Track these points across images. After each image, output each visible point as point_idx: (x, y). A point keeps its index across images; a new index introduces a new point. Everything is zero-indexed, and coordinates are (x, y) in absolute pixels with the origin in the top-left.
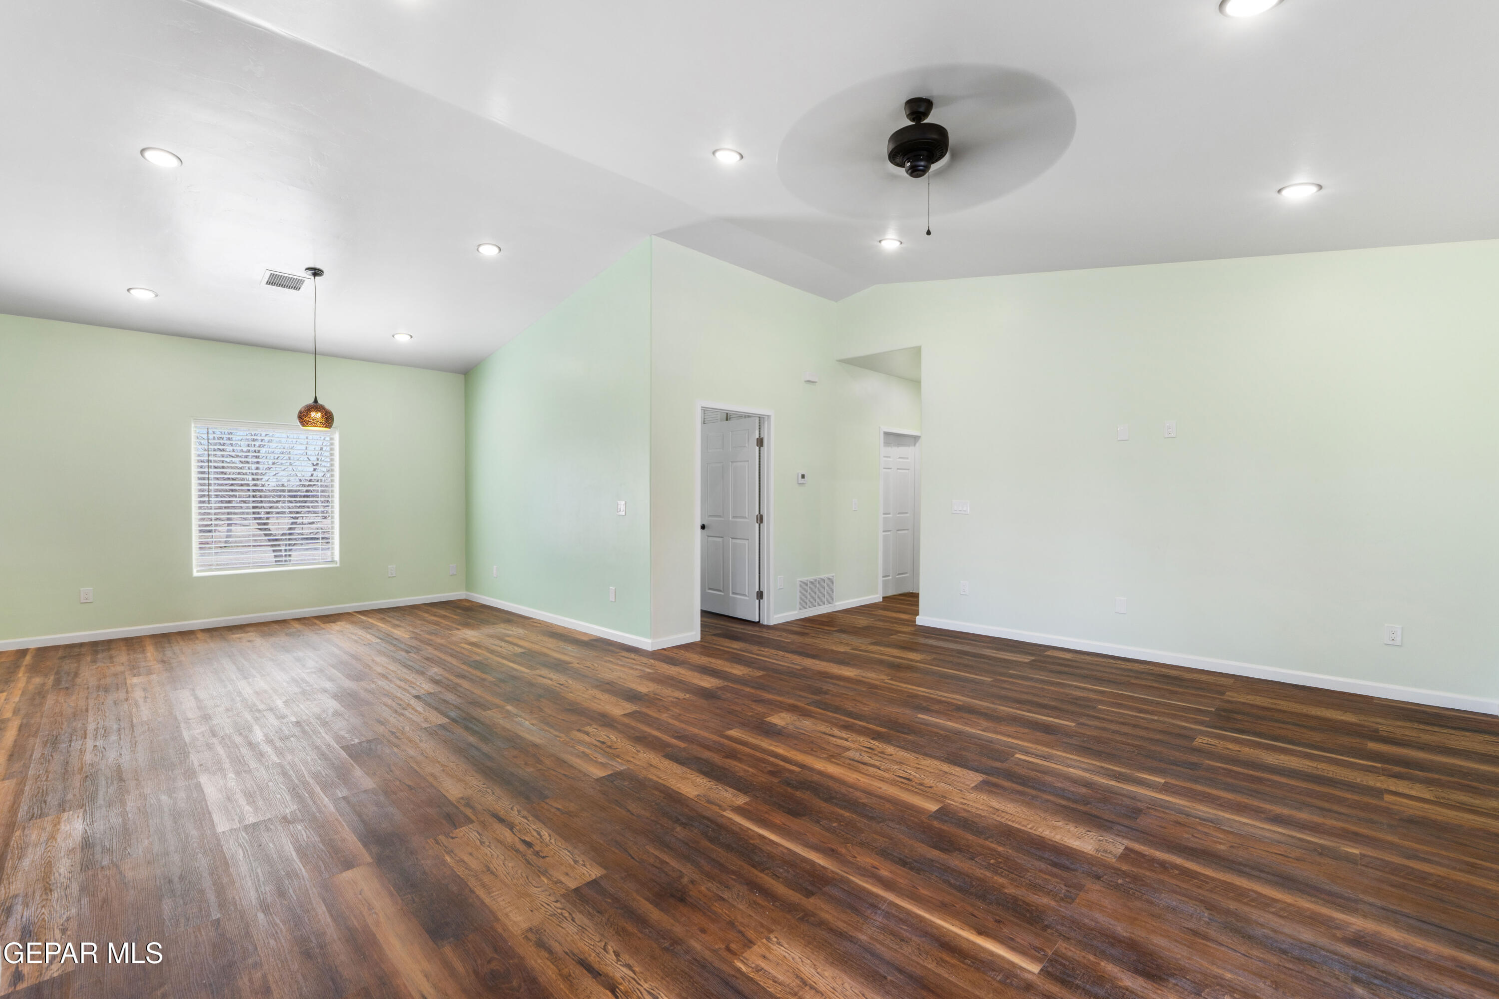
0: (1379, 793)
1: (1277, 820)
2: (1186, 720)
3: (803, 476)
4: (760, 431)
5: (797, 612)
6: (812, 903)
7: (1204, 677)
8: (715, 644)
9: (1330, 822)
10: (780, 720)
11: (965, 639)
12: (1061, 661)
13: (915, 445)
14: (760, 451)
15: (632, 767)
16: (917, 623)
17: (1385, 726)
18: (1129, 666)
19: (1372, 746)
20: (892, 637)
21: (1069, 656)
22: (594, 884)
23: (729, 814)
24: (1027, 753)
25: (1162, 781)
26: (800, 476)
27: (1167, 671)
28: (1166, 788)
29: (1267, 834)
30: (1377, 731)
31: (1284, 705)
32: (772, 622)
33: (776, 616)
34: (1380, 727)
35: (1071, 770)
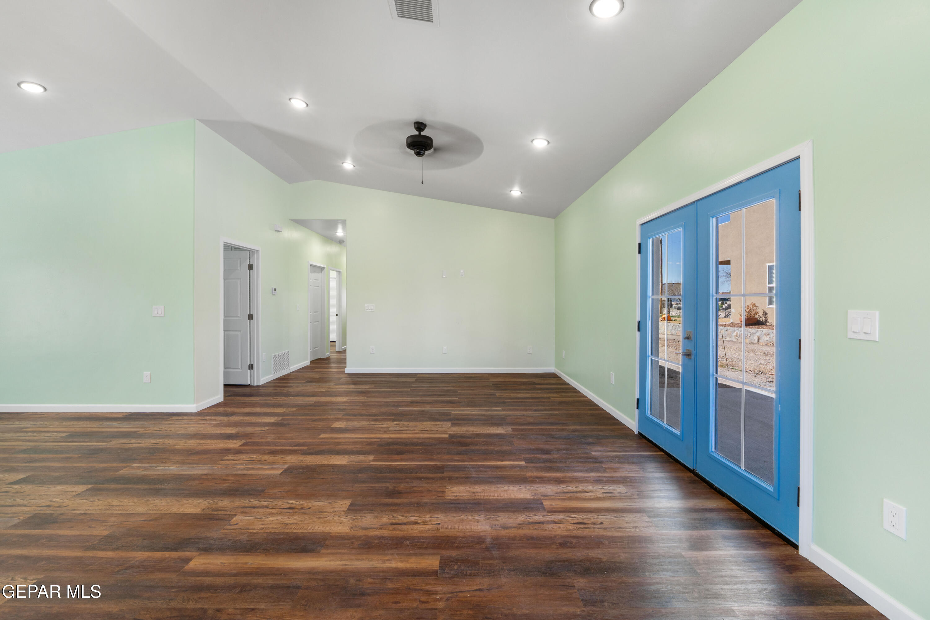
0: (549, 398)
1: (536, 410)
2: (488, 390)
3: (275, 290)
4: (250, 260)
5: (272, 375)
6: (446, 474)
7: (478, 375)
8: (240, 401)
9: (547, 408)
10: (338, 425)
11: (377, 376)
12: (426, 378)
13: (321, 272)
14: (250, 272)
15: (290, 464)
16: (346, 372)
17: (536, 380)
18: (451, 376)
19: (537, 386)
20: (341, 380)
21: (427, 376)
22: (351, 505)
23: (372, 463)
24: (454, 411)
25: (501, 409)
26: (274, 290)
27: (465, 375)
28: (504, 410)
29: (538, 415)
30: (534, 382)
31: (507, 380)
32: (261, 383)
33: (262, 379)
34: (535, 381)
35: (473, 412)
